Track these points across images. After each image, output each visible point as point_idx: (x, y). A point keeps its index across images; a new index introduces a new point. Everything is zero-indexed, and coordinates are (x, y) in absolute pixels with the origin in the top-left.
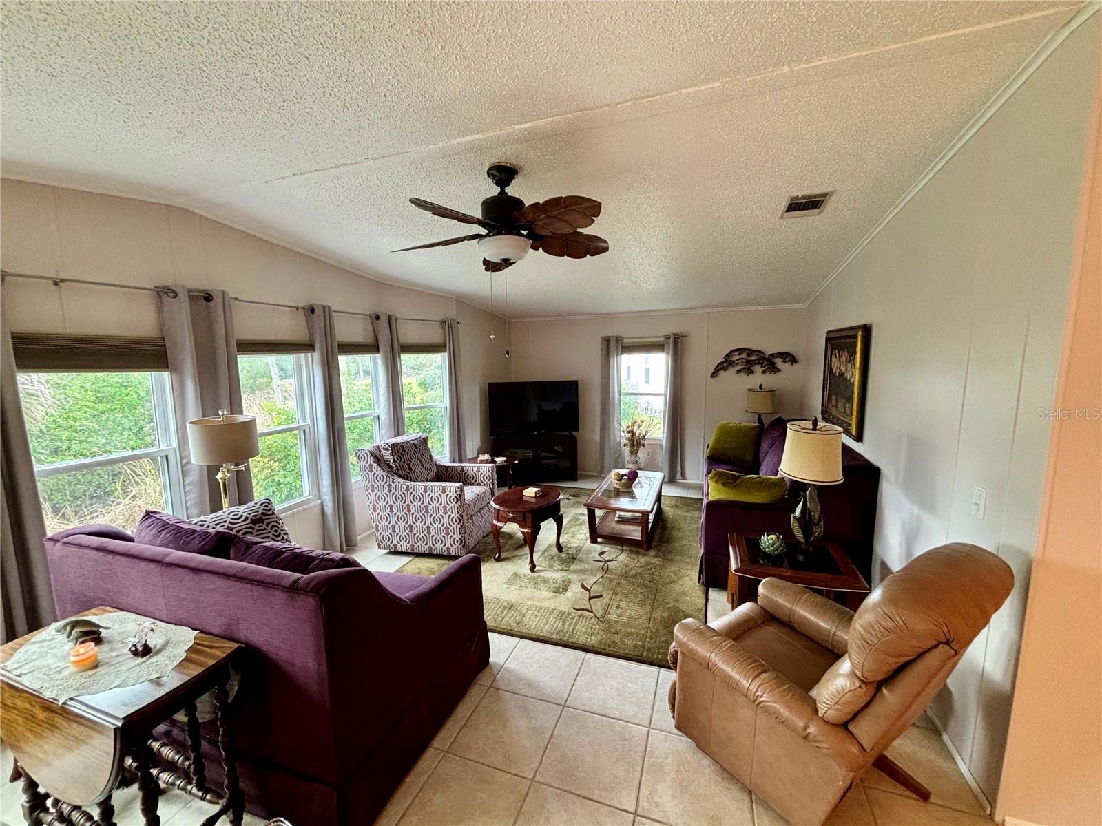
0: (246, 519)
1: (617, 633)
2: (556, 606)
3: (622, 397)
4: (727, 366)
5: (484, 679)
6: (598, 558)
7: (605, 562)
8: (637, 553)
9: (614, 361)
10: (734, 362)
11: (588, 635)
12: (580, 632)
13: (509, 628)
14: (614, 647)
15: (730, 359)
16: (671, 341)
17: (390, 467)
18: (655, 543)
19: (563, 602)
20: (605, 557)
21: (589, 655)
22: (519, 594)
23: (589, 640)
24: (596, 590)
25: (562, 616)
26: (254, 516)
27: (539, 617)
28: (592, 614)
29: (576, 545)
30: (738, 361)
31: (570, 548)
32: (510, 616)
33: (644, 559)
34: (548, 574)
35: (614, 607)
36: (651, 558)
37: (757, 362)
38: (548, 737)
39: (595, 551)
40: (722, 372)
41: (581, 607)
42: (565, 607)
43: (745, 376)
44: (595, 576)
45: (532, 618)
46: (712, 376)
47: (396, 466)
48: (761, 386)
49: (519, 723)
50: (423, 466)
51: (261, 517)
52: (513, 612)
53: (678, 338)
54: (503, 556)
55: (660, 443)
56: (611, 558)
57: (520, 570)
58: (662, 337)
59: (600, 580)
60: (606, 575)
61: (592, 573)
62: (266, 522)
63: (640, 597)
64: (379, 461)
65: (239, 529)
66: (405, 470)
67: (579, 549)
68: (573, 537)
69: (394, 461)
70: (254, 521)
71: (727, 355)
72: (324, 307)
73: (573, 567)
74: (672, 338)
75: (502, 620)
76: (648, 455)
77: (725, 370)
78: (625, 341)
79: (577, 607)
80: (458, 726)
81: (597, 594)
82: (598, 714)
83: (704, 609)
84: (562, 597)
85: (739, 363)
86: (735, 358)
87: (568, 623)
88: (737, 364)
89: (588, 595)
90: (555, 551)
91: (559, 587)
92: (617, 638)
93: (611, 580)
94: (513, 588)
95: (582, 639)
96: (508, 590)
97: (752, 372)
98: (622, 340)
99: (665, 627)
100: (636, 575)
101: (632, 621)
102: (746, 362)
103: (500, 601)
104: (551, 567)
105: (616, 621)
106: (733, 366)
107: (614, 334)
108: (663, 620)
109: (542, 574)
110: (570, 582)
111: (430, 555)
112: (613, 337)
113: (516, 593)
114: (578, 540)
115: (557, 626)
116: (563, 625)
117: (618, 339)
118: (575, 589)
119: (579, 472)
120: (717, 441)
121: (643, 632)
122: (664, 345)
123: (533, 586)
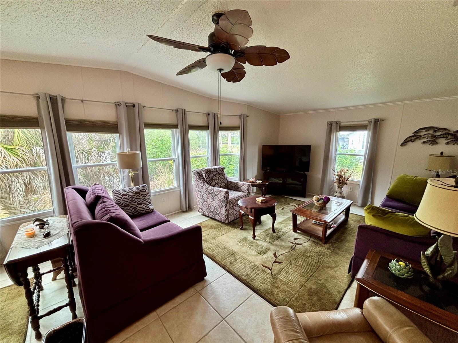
0: (134, 192)
1: (278, 287)
2: (254, 261)
3: (338, 156)
4: (415, 139)
5: (198, 287)
6: (292, 240)
7: (295, 244)
8: (317, 244)
9: (333, 136)
10: (421, 136)
11: (261, 282)
12: (258, 280)
13: (225, 265)
14: (271, 296)
15: (418, 134)
16: (372, 124)
17: (204, 179)
18: (332, 241)
19: (259, 260)
20: (297, 241)
21: (255, 295)
22: (240, 249)
23: (259, 286)
24: (280, 258)
25: (253, 267)
26: (137, 191)
27: (242, 264)
28: (270, 271)
29: (284, 231)
30: (425, 136)
31: (280, 231)
32: (230, 258)
33: (320, 248)
34: (260, 243)
35: (284, 272)
36: (324, 249)
37: (441, 136)
38: (205, 333)
39: (293, 237)
40: (410, 143)
41: (267, 266)
42: (258, 263)
43: (430, 146)
44: (285, 250)
45: (239, 263)
46: (401, 145)
47: (206, 179)
48: (442, 153)
49: (198, 318)
50: (219, 180)
51: (139, 192)
52: (232, 257)
53: (378, 121)
54: (244, 227)
55: (358, 183)
56: (300, 243)
57: (249, 237)
58: (366, 121)
59: (287, 253)
60: (291, 252)
61: (284, 248)
62: (141, 194)
63: (304, 270)
64: (200, 175)
65: (130, 195)
66: (210, 181)
67: (284, 234)
68: (285, 226)
69: (206, 176)
70: (136, 193)
71: (416, 132)
72: (182, 109)
73: (276, 242)
74: (373, 121)
75: (224, 259)
76: (351, 190)
77: (412, 142)
78: (342, 124)
79: (265, 265)
80: (173, 306)
81: (280, 261)
82: (238, 334)
83: (343, 292)
84: (260, 257)
85: (426, 137)
86: (423, 133)
87: (254, 272)
88: (424, 137)
89: (274, 260)
90: (271, 231)
91: (261, 251)
92: (276, 291)
93: (292, 255)
94: (240, 244)
95: (256, 284)
96: (237, 245)
97: (437, 143)
98: (340, 123)
99: (309, 295)
100: (309, 257)
101: (290, 284)
102: (432, 136)
103: (230, 250)
104: (265, 239)
105: (281, 280)
106: (420, 139)
107: (336, 120)
108: (310, 290)
109: (257, 242)
110: (269, 250)
111: (215, 219)
112: (334, 121)
113: (239, 247)
114: (287, 228)
115: (248, 272)
116: (251, 272)
117: (337, 123)
118: (270, 254)
119: (306, 193)
120: (396, 186)
121: (293, 293)
122: (367, 126)
123: (250, 247)
